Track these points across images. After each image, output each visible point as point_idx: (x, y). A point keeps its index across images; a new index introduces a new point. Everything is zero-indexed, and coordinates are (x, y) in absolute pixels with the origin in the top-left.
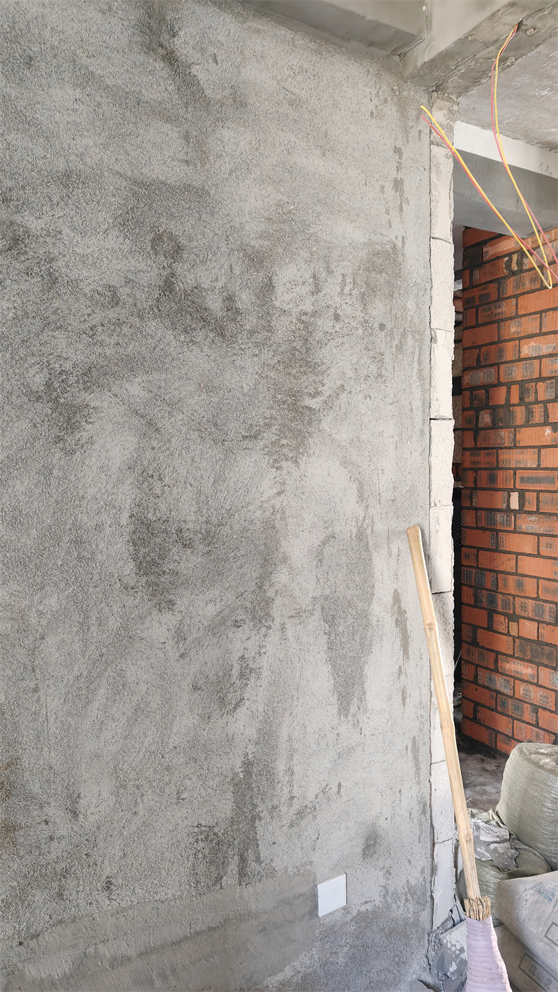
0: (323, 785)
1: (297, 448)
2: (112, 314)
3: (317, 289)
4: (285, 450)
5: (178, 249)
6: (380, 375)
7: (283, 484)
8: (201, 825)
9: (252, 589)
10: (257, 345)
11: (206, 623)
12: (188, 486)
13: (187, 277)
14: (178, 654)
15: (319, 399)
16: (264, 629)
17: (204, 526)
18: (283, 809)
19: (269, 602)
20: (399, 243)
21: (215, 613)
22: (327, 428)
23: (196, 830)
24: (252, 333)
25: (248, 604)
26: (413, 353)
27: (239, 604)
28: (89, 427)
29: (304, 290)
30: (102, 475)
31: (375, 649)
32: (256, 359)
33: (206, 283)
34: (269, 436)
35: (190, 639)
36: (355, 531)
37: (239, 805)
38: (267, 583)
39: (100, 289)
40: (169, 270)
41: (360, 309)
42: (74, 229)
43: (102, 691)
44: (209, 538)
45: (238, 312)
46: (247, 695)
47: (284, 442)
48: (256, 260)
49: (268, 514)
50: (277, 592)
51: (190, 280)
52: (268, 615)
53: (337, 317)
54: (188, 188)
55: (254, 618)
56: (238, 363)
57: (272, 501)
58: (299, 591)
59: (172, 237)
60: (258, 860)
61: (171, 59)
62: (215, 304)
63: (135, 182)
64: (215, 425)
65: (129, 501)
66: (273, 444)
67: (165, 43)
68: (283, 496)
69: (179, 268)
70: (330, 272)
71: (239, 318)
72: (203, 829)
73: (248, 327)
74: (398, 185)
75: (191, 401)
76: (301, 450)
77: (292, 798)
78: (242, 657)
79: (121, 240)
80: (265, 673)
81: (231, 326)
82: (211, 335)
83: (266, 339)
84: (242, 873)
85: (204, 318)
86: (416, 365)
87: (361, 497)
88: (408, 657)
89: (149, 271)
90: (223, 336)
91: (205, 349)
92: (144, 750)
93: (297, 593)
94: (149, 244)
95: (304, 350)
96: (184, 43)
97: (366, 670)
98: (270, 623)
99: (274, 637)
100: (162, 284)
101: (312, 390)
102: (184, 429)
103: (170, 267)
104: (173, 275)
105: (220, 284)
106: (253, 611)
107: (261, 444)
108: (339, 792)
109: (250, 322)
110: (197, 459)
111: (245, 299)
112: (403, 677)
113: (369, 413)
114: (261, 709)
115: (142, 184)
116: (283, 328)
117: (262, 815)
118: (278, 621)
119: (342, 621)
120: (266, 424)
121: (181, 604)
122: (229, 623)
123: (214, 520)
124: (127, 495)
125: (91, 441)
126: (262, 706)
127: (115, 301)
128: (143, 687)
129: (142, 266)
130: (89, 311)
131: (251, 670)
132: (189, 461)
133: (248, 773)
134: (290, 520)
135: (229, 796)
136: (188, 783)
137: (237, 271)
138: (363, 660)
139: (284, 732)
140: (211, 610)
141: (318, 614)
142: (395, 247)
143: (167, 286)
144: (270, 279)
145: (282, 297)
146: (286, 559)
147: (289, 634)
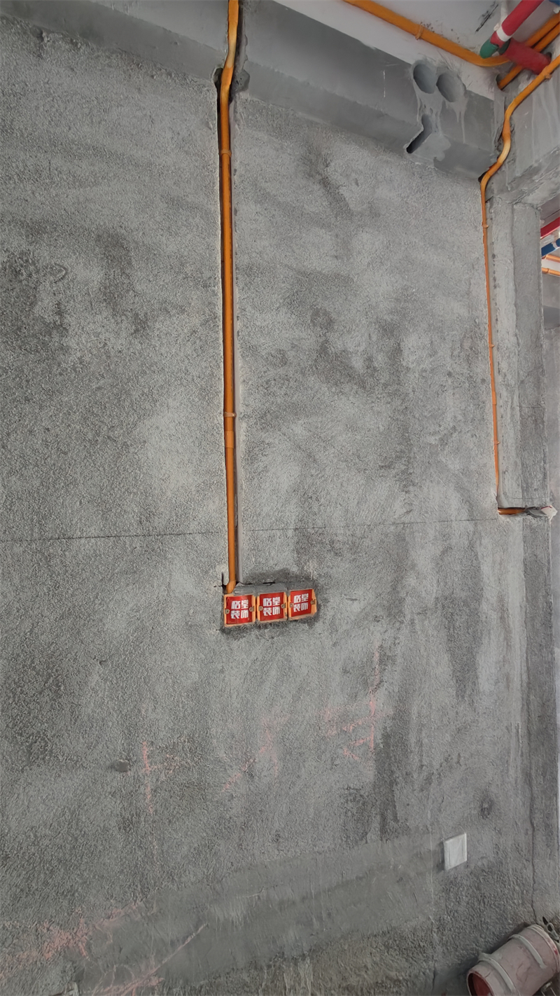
0: (446, 755)
2: (281, 371)
3: (433, 352)
5: (331, 322)
7: (411, 504)
8: (350, 788)
9: (388, 591)
10: (389, 395)
11: (353, 618)
12: (338, 506)
13: (338, 343)
14: (331, 643)
15: (437, 437)
16: (397, 624)
17: (350, 538)
18: (415, 776)
19: (402, 601)
21: (359, 610)
22: (443, 460)
23: (346, 792)
24: (386, 385)
25: (385, 603)
27: (379, 602)
28: (264, 458)
30: (274, 497)
31: (485, 641)
32: (389, 406)
33: (351, 347)
34: (400, 466)
35: (341, 631)
36: (467, 542)
37: (380, 771)
38: (399, 586)
39: (273, 352)
40: (324, 338)
41: (466, 367)
42: (254, 307)
43: (273, 673)
44: (354, 547)
45: (375, 369)
46: (385, 678)
47: (411, 471)
48: (389, 330)
49: (399, 529)
50: (407, 593)
51: (339, 345)
52: (401, 611)
54: (337, 276)
55: (390, 615)
56: (375, 409)
57: (403, 519)
58: (424, 592)
59: (326, 313)
60: (396, 819)
61: (325, 183)
62: (358, 363)
63: (299, 272)
64: (359, 457)
65: (294, 517)
66: (403, 472)
67: (321, 171)
68: (411, 514)
69: (332, 337)
71: (376, 374)
72: (351, 791)
73: (382, 381)
75: (340, 438)
76: (424, 477)
77: (422, 766)
78: (381, 647)
79: (289, 315)
80: (399, 660)
81: (370, 381)
82: (355, 387)
83: (396, 390)
84: (383, 830)
85: (350, 374)
87: (471, 515)
88: (510, 648)
89: (309, 339)
90: (364, 388)
91: (350, 398)
92: (305, 723)
93: (424, 594)
94: (309, 318)
96: (335, 172)
97: (478, 659)
98: (402, 618)
99: (405, 630)
100: (319, 348)
101: (431, 430)
102: (335, 460)
103: (325, 335)
104: (327, 341)
105: (361, 349)
106: (389, 608)
107: (394, 472)
108: (459, 761)
109: (384, 377)
110: (345, 484)
111: (380, 360)
112: (507, 665)
113: (475, 448)
114: (396, 690)
115: (304, 274)
117: (398, 780)
118: (408, 617)
119: (458, 618)
120: (397, 457)
121: (334, 602)
122: (371, 618)
123: (358, 533)
124: (292, 513)
125: (266, 469)
126: (397, 687)
127: (284, 362)
128: (305, 670)
129: (303, 335)
130: (265, 369)
131: (388, 656)
132: (339, 485)
133: (387, 744)
134: (416, 534)
135: (371, 763)
136: (340, 751)
137: (374, 338)
138: (475, 650)
140: (356, 607)
141: (440, 611)
143: (323, 350)
144: (399, 345)
145: (409, 359)
146: (413, 566)
147: (418, 627)
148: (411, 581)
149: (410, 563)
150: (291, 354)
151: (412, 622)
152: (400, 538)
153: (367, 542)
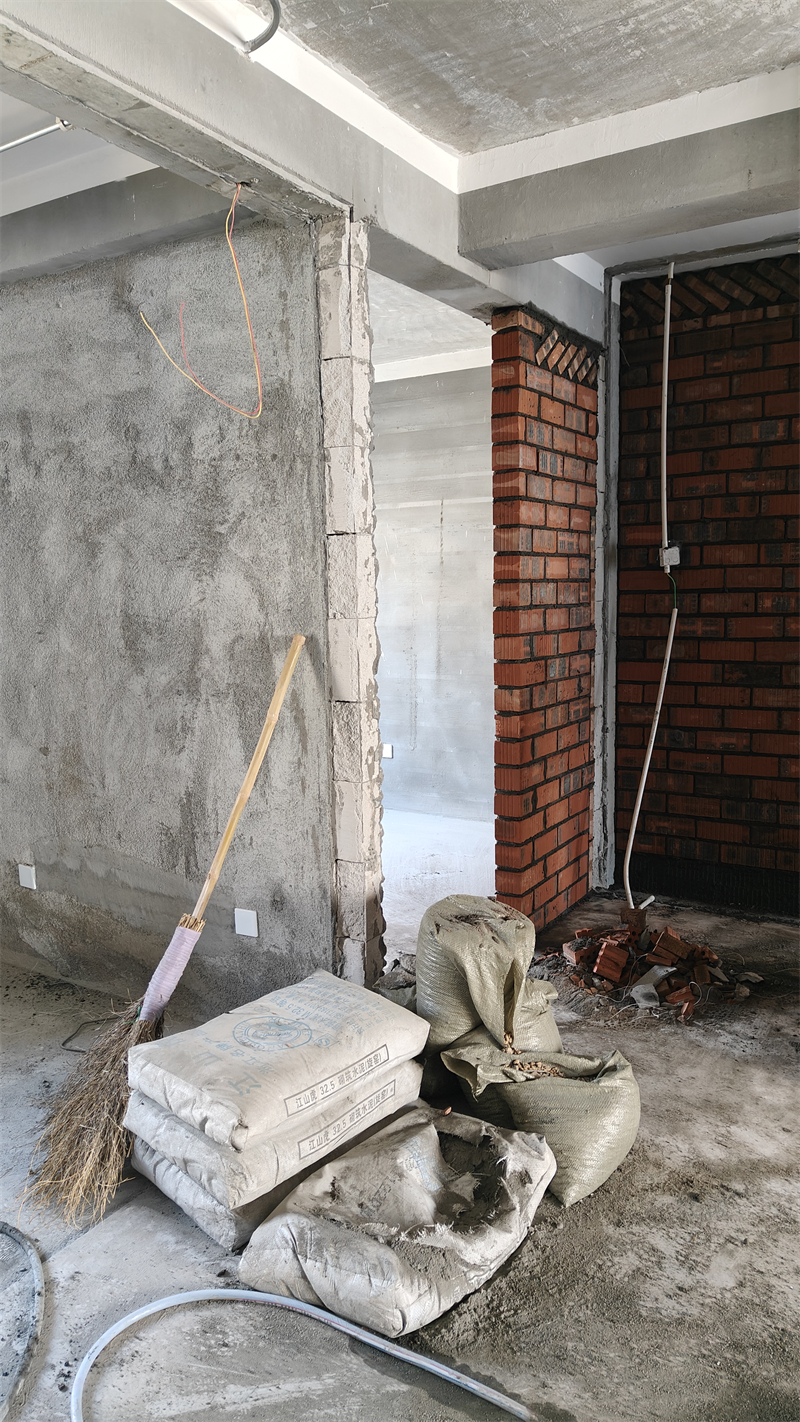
3: (222, 438)
4: (205, 567)
5: (138, 433)
7: (204, 593)
8: (163, 824)
11: (161, 688)
13: (142, 451)
16: (195, 701)
17: (158, 621)
18: (212, 838)
19: (198, 681)
21: (166, 683)
23: (161, 826)
24: (180, 481)
25: (185, 680)
27: (180, 678)
32: (183, 500)
33: (153, 452)
34: (194, 556)
35: (153, 697)
37: (185, 821)
40: (134, 450)
44: (160, 629)
45: (171, 468)
46: (186, 745)
47: (203, 561)
49: (194, 616)
51: (145, 453)
52: (197, 690)
55: (189, 691)
56: (172, 504)
57: (197, 606)
59: (134, 426)
60: (197, 867)
61: (129, 308)
62: (158, 466)
63: (116, 398)
64: (161, 550)
66: (196, 562)
67: (126, 300)
69: (139, 446)
71: (172, 473)
72: (164, 827)
73: (177, 478)
75: (148, 535)
77: (218, 832)
80: (197, 733)
81: (168, 479)
82: (157, 488)
84: (187, 869)
85: (153, 477)
90: (163, 487)
91: (154, 498)
93: (217, 678)
94: (123, 434)
96: (136, 293)
98: (199, 697)
99: (202, 708)
102: (145, 554)
103: (134, 446)
105: (161, 451)
107: (189, 562)
109: (179, 473)
110: (152, 574)
111: (175, 458)
114: (196, 758)
117: (198, 835)
118: (204, 696)
120: (191, 548)
121: (148, 671)
122: (174, 691)
123: (161, 616)
126: (196, 755)
133: (189, 801)
135: (179, 812)
136: (156, 792)
137: (170, 438)
139: (211, 782)
140: (164, 680)
144: (190, 439)
145: (199, 451)
146: (208, 651)
147: (212, 708)
148: (205, 664)
149: (204, 647)
151: (207, 702)
152: (196, 624)
153: (170, 625)
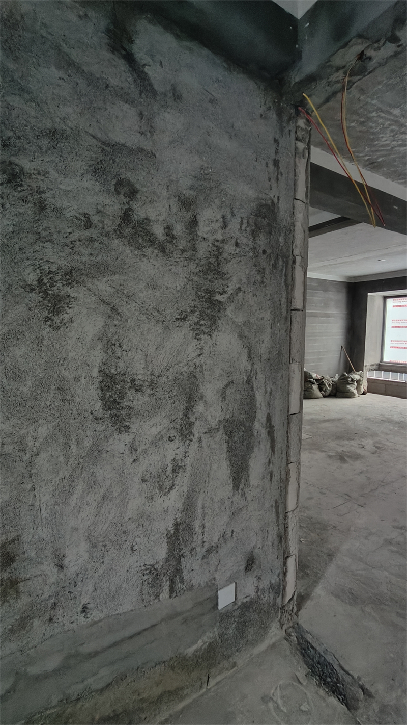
0: (223, 532)
1: (211, 326)
2: (87, 233)
3: (225, 226)
4: (203, 328)
5: (134, 192)
6: (263, 282)
7: (202, 349)
8: (146, 565)
9: (181, 417)
10: (186, 259)
11: (150, 440)
12: (139, 350)
13: (140, 211)
14: (132, 460)
15: (225, 296)
16: (188, 442)
17: (149, 377)
18: (198, 549)
19: (191, 424)
20: (276, 200)
21: (156, 433)
22: (229, 314)
23: (143, 568)
24: (183, 251)
25: (178, 427)
26: (282, 269)
27: (172, 426)
28: (69, 311)
29: (217, 225)
30: (80, 344)
31: (256, 449)
32: (185, 268)
33: (152, 217)
34: (193, 319)
35: (140, 450)
36: (245, 378)
37: (170, 552)
38: (190, 413)
39: (78, 215)
40: (127, 206)
41: (251, 240)
43: (81, 487)
44: (152, 385)
45: (173, 237)
46: (176, 483)
47: (202, 322)
48: (186, 203)
49: (192, 369)
50: (196, 418)
51: (142, 214)
52: (191, 432)
53: (237, 245)
54: (141, 150)
55: (182, 435)
56: (173, 270)
57: (195, 360)
58: (210, 417)
59: (129, 183)
60: (182, 581)
61: (130, 58)
62: (159, 231)
63: (104, 143)
64: (158, 311)
65: (98, 361)
66: (196, 323)
67: (126, 47)
68: (201, 357)
69: (134, 205)
70: (233, 215)
71: (174, 241)
72: (148, 567)
73: (180, 247)
74: (276, 163)
75: (141, 295)
76: (213, 328)
77: (204, 542)
78: (174, 460)
79: (93, 182)
80: (189, 469)
81: (169, 246)
82: (156, 251)
83: (192, 256)
84: (172, 590)
85: (152, 240)
86: (284, 277)
87: (250, 357)
88: (274, 453)
89: (114, 206)
90: (164, 252)
91: (152, 260)
94: (113, 187)
95: (216, 264)
96: (140, 48)
97: (249, 463)
98: (192, 437)
99: (195, 445)
100: (122, 215)
101: (221, 290)
102: (137, 313)
103: (128, 203)
104: (130, 209)
105: (161, 218)
106: (181, 431)
107: (188, 323)
108: (232, 535)
109: (182, 244)
110: (145, 333)
111: (179, 229)
112: (271, 466)
113: (255, 305)
114: (185, 491)
115: (109, 145)
116: (203, 249)
117: (185, 554)
118: (197, 436)
119: (236, 434)
120: (191, 311)
121: (134, 428)
122: (165, 439)
123: (156, 373)
124: (97, 357)
125: (71, 320)
126: (186, 488)
127: (89, 225)
128: (108, 483)
129: (107, 202)
130: (70, 230)
131: (180, 467)
132: (140, 334)
133: (177, 530)
134: (205, 373)
135: (165, 546)
136: (138, 540)
137: (174, 209)
138: (248, 456)
139: (200, 503)
140: (154, 431)
141: (222, 430)
142: (273, 202)
143: (126, 217)
144: (195, 217)
145: (203, 229)
146: (202, 397)
147: (204, 444)
148: (200, 408)
149: (199, 395)
150: (95, 219)
151: (200, 440)
152: (192, 376)
153: (164, 379)
